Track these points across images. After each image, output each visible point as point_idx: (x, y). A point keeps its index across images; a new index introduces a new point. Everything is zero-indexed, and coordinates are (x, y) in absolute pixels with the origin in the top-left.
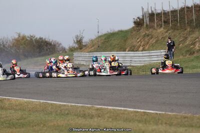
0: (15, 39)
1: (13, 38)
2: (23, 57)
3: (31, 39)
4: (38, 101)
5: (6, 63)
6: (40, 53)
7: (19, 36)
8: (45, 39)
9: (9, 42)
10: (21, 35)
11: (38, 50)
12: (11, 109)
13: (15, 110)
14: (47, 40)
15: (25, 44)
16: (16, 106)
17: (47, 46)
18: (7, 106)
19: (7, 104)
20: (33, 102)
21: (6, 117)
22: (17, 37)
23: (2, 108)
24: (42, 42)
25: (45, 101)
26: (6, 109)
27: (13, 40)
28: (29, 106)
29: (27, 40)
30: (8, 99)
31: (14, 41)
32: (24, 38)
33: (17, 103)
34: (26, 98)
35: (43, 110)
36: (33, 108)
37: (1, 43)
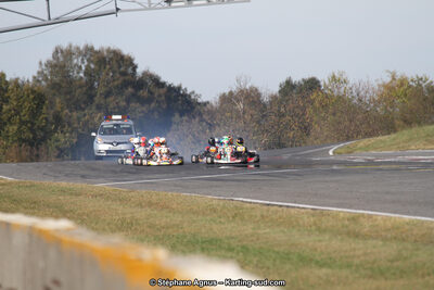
0: (385, 86)
1: (380, 82)
2: (402, 123)
3: (420, 85)
7: (394, 79)
9: (371, 91)
10: (399, 76)
12: (376, 238)
13: (385, 239)
15: (406, 95)
16: (388, 230)
18: (366, 230)
19: (366, 226)
20: (423, 222)
21: (365, 254)
22: (388, 79)
23: (357, 235)
26: (365, 237)
27: (379, 85)
28: (415, 232)
29: (410, 86)
30: (370, 216)
31: (382, 89)
32: (403, 82)
33: (389, 224)
34: (408, 213)
36: (423, 235)
37: (355, 94)
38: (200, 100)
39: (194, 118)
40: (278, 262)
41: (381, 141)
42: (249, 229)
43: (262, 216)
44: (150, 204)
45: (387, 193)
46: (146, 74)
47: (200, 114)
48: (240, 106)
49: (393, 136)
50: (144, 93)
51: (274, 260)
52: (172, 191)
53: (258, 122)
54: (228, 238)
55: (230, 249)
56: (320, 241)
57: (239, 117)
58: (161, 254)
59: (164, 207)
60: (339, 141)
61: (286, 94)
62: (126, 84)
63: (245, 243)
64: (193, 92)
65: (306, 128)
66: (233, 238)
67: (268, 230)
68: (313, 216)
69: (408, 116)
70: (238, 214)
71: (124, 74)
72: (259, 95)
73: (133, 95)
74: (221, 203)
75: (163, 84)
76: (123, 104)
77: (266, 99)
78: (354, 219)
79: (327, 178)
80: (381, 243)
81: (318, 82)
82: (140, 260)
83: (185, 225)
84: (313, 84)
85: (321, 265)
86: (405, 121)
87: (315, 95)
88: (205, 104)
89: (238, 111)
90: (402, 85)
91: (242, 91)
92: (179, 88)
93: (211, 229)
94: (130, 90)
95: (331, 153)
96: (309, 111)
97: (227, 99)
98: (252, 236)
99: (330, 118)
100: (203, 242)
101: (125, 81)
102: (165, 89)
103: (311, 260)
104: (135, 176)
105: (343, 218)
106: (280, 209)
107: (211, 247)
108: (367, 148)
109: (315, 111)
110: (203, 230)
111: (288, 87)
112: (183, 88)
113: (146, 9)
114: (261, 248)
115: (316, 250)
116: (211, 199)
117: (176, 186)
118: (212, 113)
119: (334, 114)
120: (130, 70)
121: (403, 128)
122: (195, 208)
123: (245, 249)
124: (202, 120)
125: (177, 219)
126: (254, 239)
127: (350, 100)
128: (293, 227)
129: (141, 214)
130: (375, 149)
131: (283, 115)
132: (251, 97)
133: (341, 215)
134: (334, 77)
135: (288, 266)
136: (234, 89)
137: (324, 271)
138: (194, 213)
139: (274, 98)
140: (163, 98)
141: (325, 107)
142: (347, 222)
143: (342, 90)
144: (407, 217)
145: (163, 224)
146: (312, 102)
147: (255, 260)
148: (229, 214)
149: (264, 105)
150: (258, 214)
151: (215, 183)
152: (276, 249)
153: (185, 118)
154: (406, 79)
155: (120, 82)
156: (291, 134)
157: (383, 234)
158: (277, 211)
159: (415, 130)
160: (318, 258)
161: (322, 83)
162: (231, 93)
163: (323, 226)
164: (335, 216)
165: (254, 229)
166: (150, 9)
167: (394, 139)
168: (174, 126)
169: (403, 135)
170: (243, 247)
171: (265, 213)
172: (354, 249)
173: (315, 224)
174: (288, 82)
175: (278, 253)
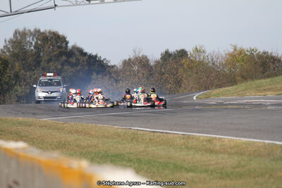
0: (231, 55)
1: (227, 52)
2: (240, 79)
3: (253, 54)
4: (262, 141)
5: (216, 88)
6: (264, 73)
7: (235, 50)
8: (271, 53)
9: (220, 58)
10: (238, 49)
11: (261, 69)
12: (222, 153)
13: (230, 154)
14: (274, 54)
15: (243, 61)
16: (231, 148)
17: (273, 63)
18: (217, 148)
19: (218, 145)
20: (254, 143)
21: (217, 164)
22: (231, 50)
23: (211, 151)
24: (267, 57)
25: (271, 142)
26: (217, 152)
27: (226, 54)
28: (249, 149)
29: (246, 55)
30: (220, 139)
31: (228, 56)
32: (241, 52)
33: (232, 144)
34: (245, 137)
35: (269, 155)
36: (255, 151)
37: (210, 60)
38: (109, 64)
39: (106, 75)
40: (160, 169)
41: (228, 90)
42: (141, 147)
43: (150, 139)
44: (77, 132)
45: (232, 124)
46: (74, 47)
47: (110, 73)
48: (136, 68)
49: (235, 87)
50: (73, 60)
51: (158, 167)
52: (91, 123)
53: (147, 78)
54: (127, 153)
55: (130, 161)
56: (188, 155)
57: (135, 75)
58: (84, 164)
59: (87, 133)
60: (200, 91)
61: (165, 60)
62: (61, 54)
63: (139, 157)
64: (105, 59)
65: (178, 82)
66: (130, 153)
67: (154, 148)
68: (183, 139)
69: (245, 74)
70: (135, 138)
71: (60, 47)
72: (148, 61)
73: (66, 61)
74: (124, 131)
75: (86, 54)
76: (59, 67)
77: (152, 64)
78: (210, 141)
79: (193, 115)
80: (227, 156)
81: (186, 52)
82: (70, 168)
83: (100, 145)
84: (182, 53)
85: (188, 171)
86: (243, 77)
87: (184, 60)
88: (113, 67)
89: (134, 71)
90: (241, 53)
91: (137, 58)
92: (96, 56)
93: (117, 148)
94: (64, 58)
95: (195, 98)
96: (181, 70)
97: (127, 63)
98: (143, 152)
99: (195, 75)
100: (112, 156)
101: (60, 52)
102: (87, 57)
103: (182, 167)
104: (68, 114)
105: (203, 141)
106: (162, 135)
107: (117, 160)
108: (218, 95)
109: (184, 71)
110: (112, 148)
111: (167, 56)
112: (99, 56)
113: (74, 5)
114: (149, 160)
115: (185, 161)
116: (117, 128)
117: (94, 120)
118: (117, 72)
119: (197, 73)
120: (64, 45)
121: (242, 82)
122: (107, 134)
123: (139, 161)
124: (111, 77)
125: (95, 141)
126: (145, 154)
127: (207, 64)
128: (170, 146)
129: (71, 138)
130: (224, 95)
131: (164, 74)
132: (143, 62)
133: (202, 138)
134: (196, 49)
135: (167, 172)
136: (132, 57)
137: (191, 174)
138: (106, 138)
139: (157, 62)
140: (86, 63)
141: (191, 68)
142: (205, 143)
143: (202, 57)
144: (244, 140)
145: (85, 145)
146: (182, 65)
147: (145, 168)
148: (128, 138)
149: (151, 68)
150: (148, 138)
151: (120, 118)
152: (160, 160)
153: (100, 76)
154: (243, 50)
155: (57, 52)
156: (169, 86)
157: (229, 150)
158: (160, 136)
159: (249, 83)
160: (186, 166)
161: (189, 53)
162: (130, 59)
163: (190, 145)
164: (198, 139)
165: (145, 147)
166: (77, 5)
167: (236, 89)
168: (93, 81)
169: (241, 86)
170: (138, 159)
171: (152, 137)
172: (210, 160)
173: (184, 144)
174: (167, 52)
175: (160, 163)
